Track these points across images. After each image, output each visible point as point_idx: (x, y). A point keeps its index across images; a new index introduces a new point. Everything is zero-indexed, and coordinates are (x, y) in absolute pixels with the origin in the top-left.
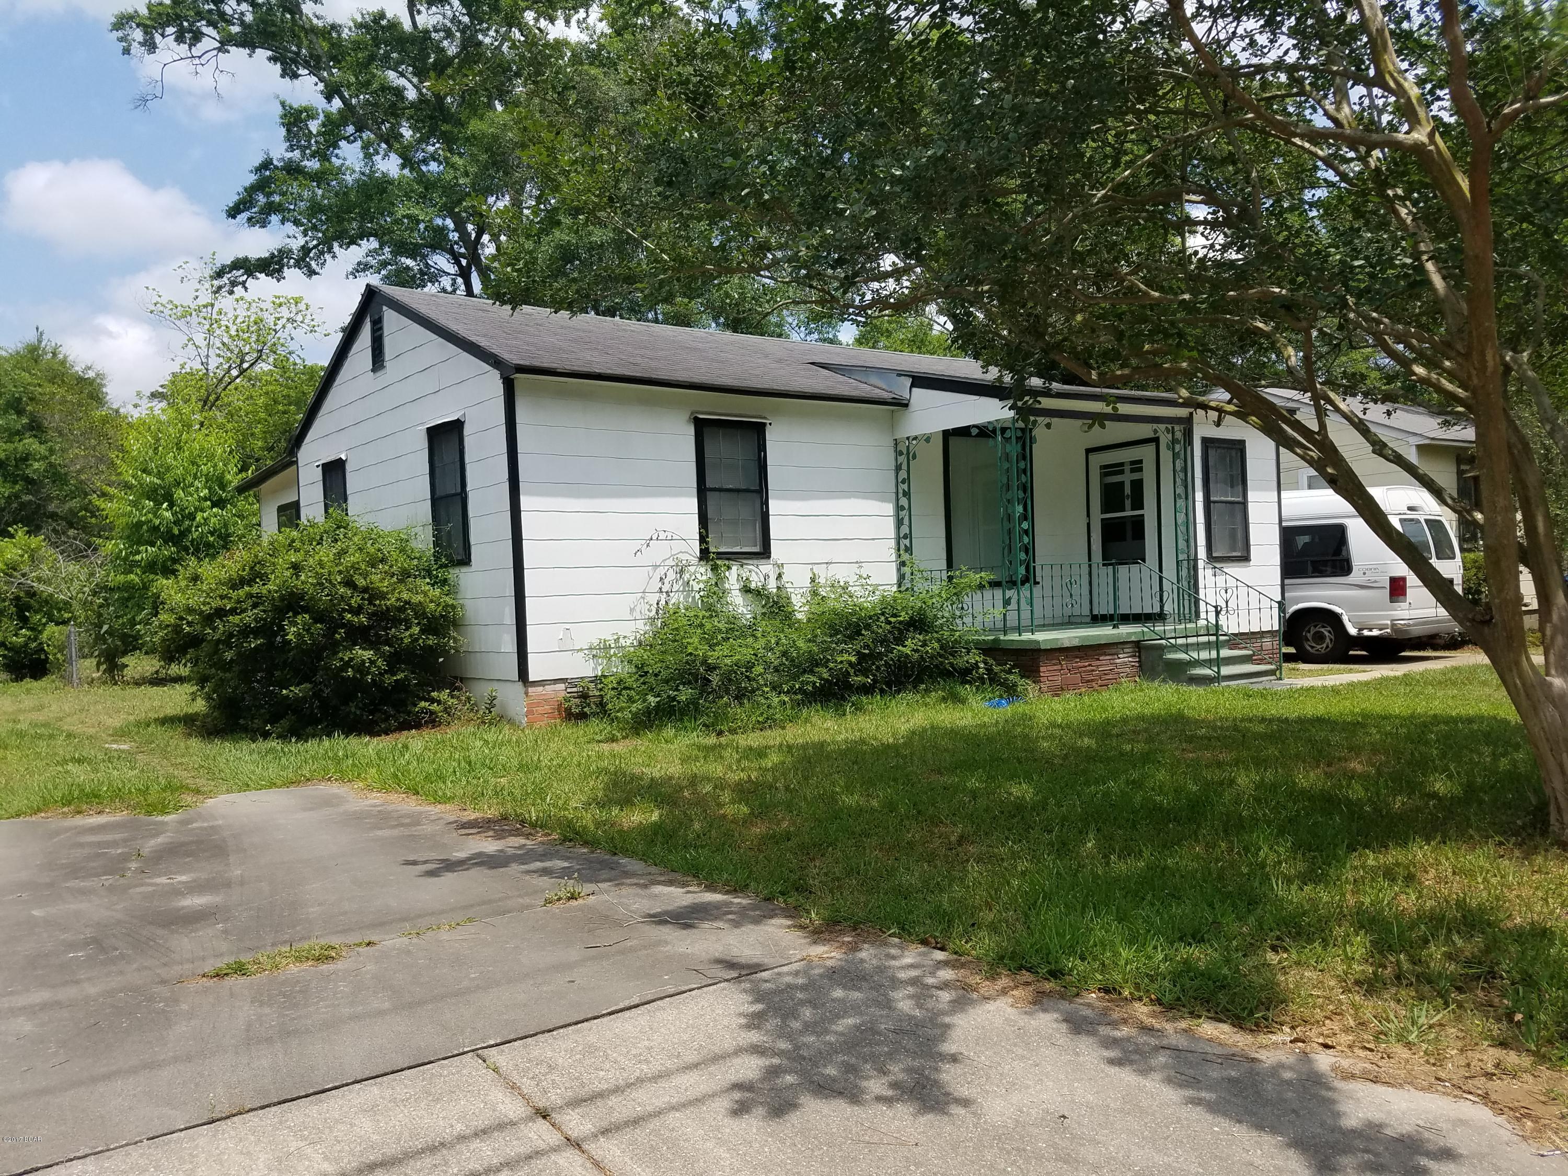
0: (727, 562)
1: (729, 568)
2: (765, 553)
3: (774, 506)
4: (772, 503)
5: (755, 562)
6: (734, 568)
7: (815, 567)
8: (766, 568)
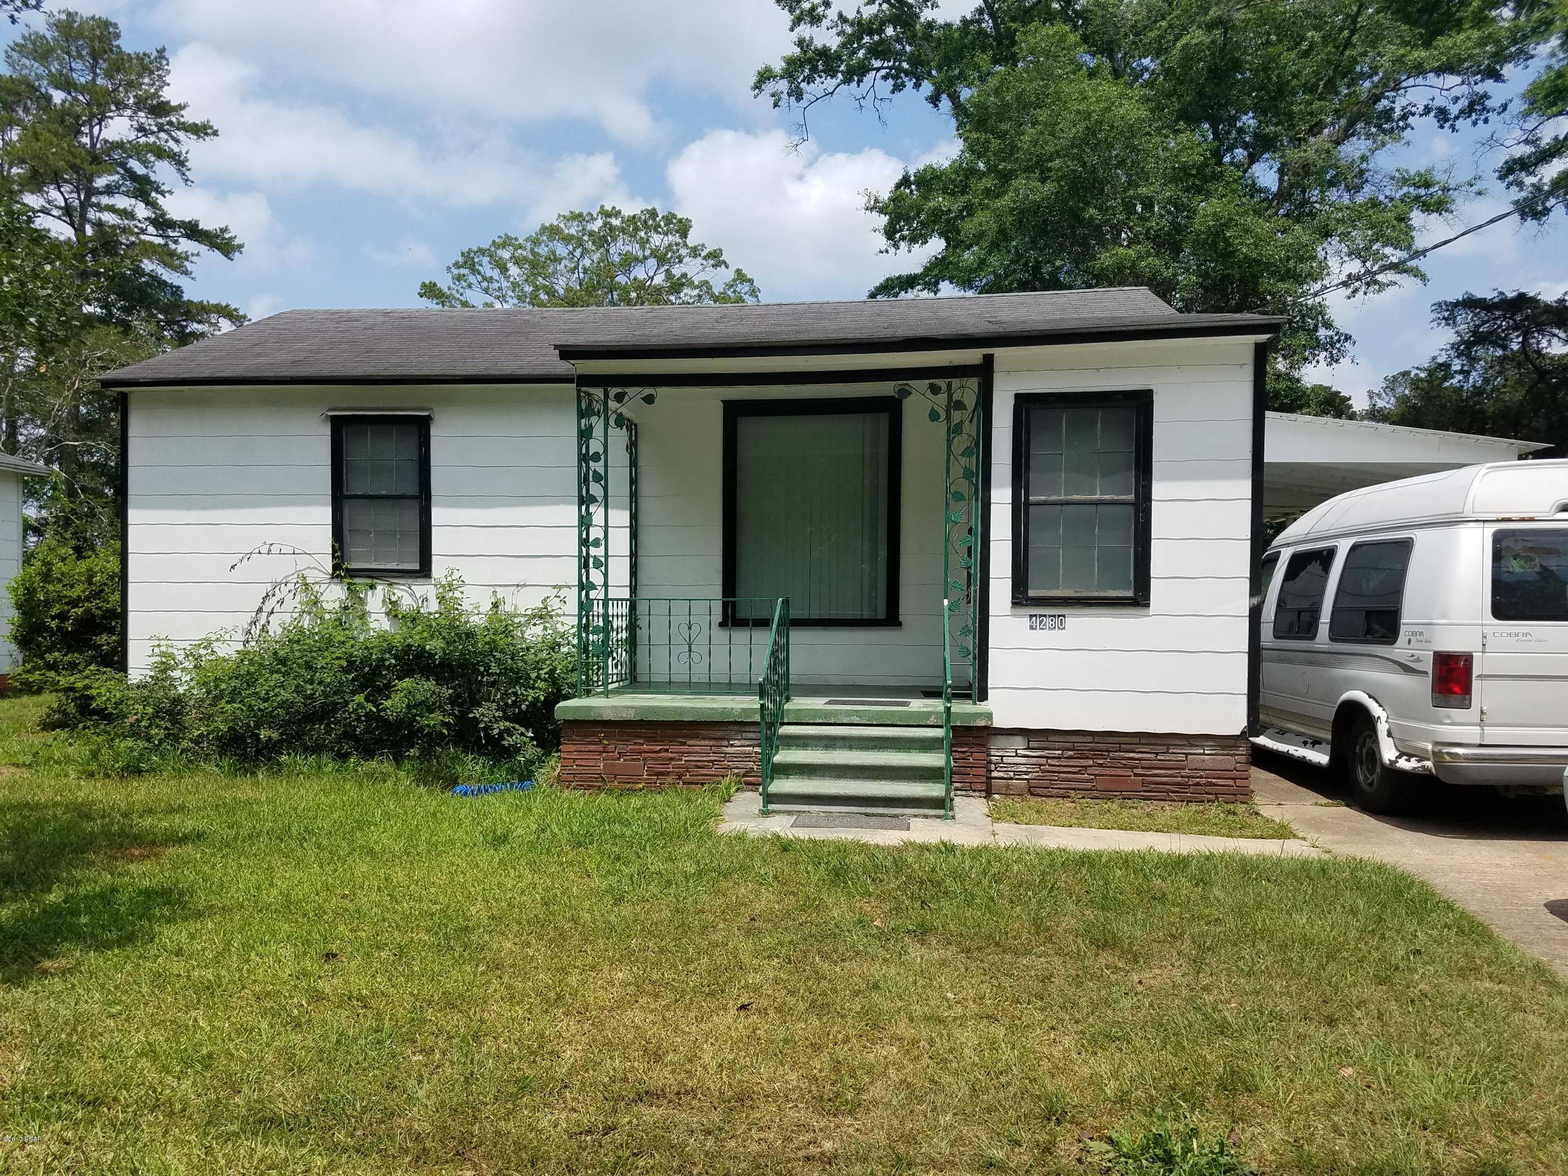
0: (369, 581)
1: (372, 587)
2: (424, 571)
3: (438, 515)
4: (434, 511)
5: (410, 581)
6: (380, 588)
7: (498, 589)
8: (421, 589)
